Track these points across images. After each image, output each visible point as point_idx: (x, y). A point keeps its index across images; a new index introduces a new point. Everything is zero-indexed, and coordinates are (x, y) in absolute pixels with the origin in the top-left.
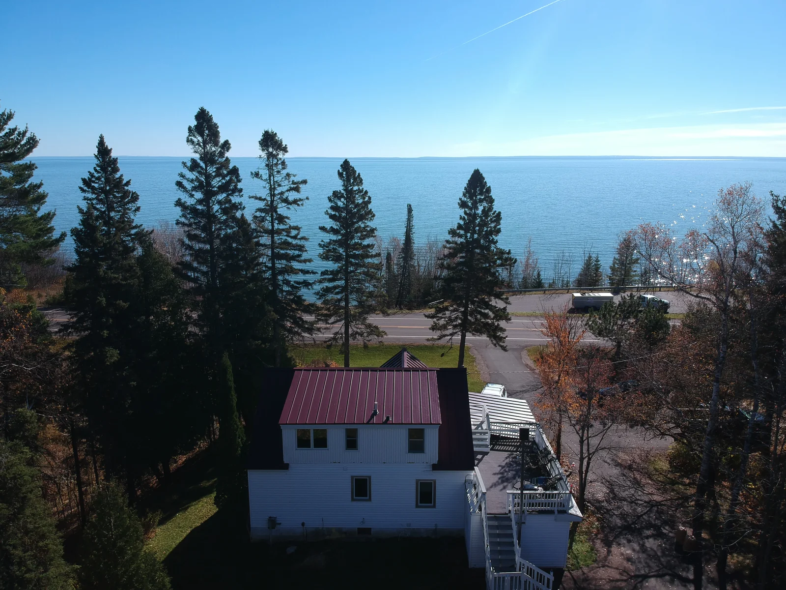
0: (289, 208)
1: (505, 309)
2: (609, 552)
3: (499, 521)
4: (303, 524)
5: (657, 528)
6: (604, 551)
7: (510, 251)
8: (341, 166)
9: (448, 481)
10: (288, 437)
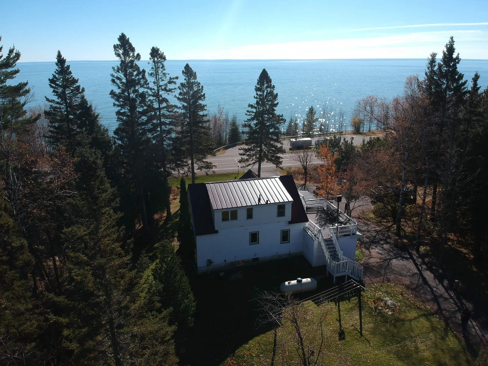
0: (168, 94)
1: (281, 147)
2: (370, 252)
3: (329, 242)
4: (225, 261)
5: (385, 240)
6: (367, 252)
7: (282, 115)
8: (185, 67)
9: (295, 229)
10: (218, 217)
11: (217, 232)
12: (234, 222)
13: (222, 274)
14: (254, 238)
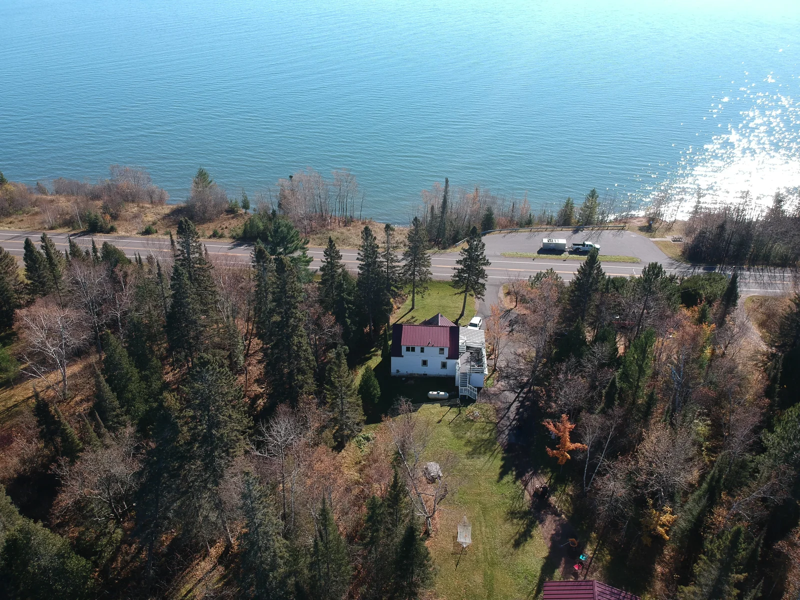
2: (497, 383)
3: (464, 375)
4: (407, 372)
5: (516, 377)
8: (414, 219)
9: (450, 362)
10: (404, 349)
11: (403, 356)
12: (413, 352)
13: (403, 379)
14: (425, 363)
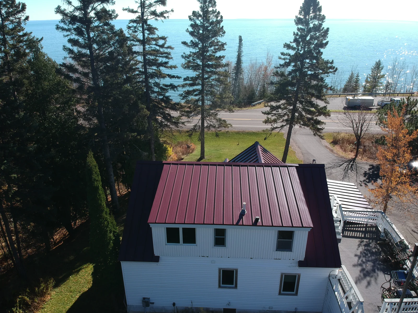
1: (325, 107)
4: (174, 304)
7: (333, 61)
9: (312, 276)
10: (158, 236)
11: (156, 259)
12: (190, 247)
14: (228, 277)
